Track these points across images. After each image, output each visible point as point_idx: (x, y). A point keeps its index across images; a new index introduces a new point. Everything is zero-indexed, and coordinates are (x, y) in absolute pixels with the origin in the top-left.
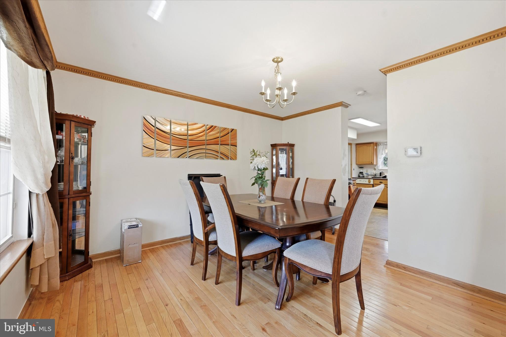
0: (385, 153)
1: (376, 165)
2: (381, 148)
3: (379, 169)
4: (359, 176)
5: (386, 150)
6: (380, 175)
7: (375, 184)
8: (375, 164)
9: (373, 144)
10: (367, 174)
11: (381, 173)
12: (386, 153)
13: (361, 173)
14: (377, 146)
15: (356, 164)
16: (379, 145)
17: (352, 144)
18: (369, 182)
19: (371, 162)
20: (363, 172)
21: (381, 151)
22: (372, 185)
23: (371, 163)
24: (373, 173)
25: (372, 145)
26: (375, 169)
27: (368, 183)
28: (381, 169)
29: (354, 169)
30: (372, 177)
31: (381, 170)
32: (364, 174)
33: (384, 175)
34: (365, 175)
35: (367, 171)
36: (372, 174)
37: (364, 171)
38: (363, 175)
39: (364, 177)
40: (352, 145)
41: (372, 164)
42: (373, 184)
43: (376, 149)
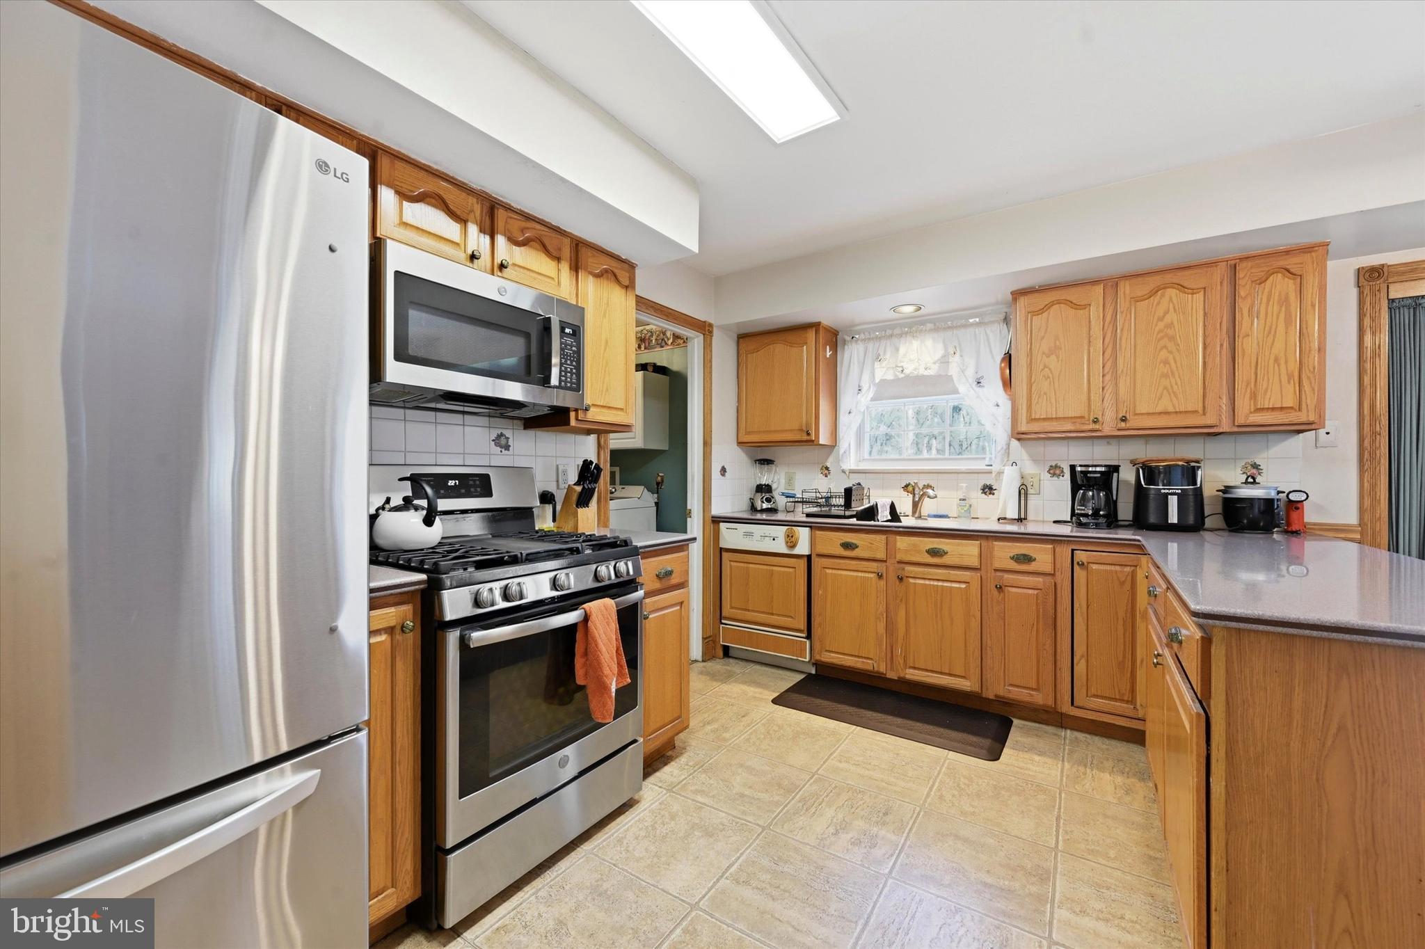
0: (875, 384)
1: (832, 447)
2: (855, 360)
3: (843, 471)
4: (753, 509)
5: (877, 364)
6: (848, 505)
7: (819, 555)
8: (823, 440)
9: (817, 332)
10: (787, 497)
11: (848, 492)
12: (877, 381)
13: (764, 489)
14: (835, 348)
15: (740, 443)
16: (844, 342)
17: (711, 325)
18: (791, 541)
19: (804, 429)
20: (774, 487)
21: (855, 368)
22: (806, 559)
23: (805, 437)
24: (817, 491)
25: (811, 335)
26: (827, 468)
27: (785, 550)
28: (853, 467)
29: (723, 471)
30: (808, 515)
31: (853, 472)
32: (776, 494)
33: (866, 501)
34: (781, 501)
35: (790, 481)
36: (806, 495)
37: (777, 478)
38: (768, 500)
39: (773, 511)
40: (711, 332)
41: (813, 441)
42: (809, 557)
43: (833, 364)
